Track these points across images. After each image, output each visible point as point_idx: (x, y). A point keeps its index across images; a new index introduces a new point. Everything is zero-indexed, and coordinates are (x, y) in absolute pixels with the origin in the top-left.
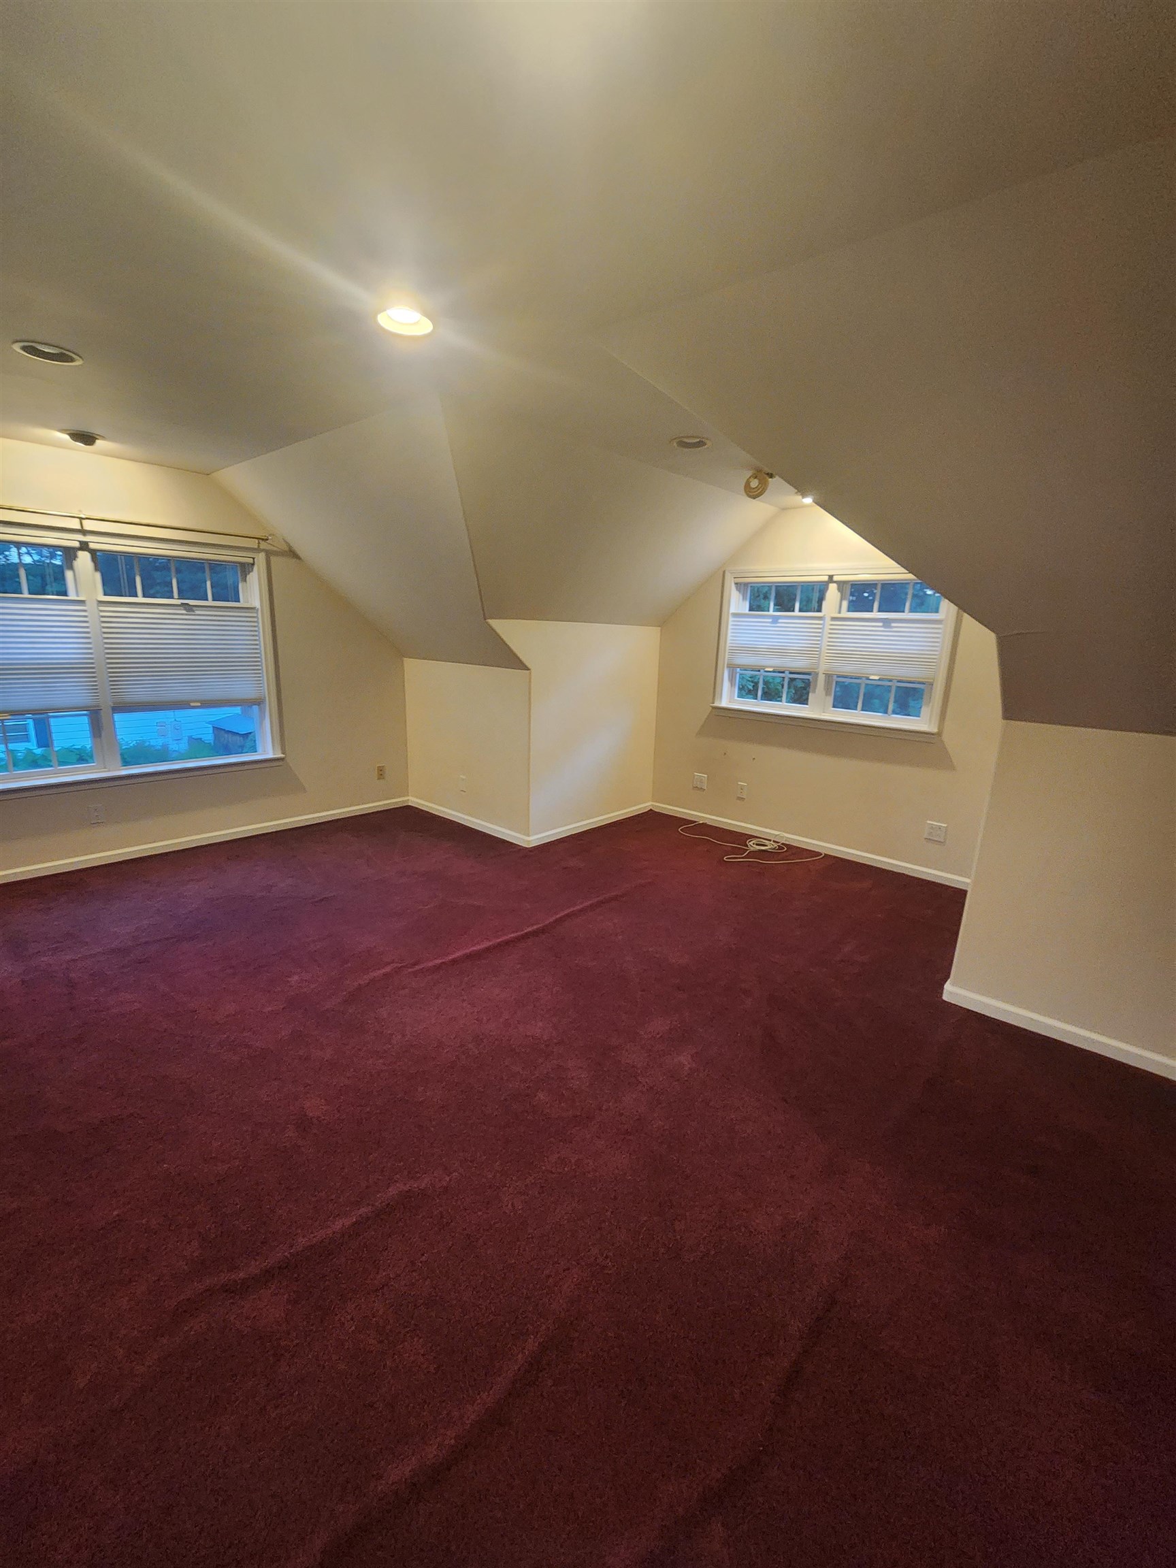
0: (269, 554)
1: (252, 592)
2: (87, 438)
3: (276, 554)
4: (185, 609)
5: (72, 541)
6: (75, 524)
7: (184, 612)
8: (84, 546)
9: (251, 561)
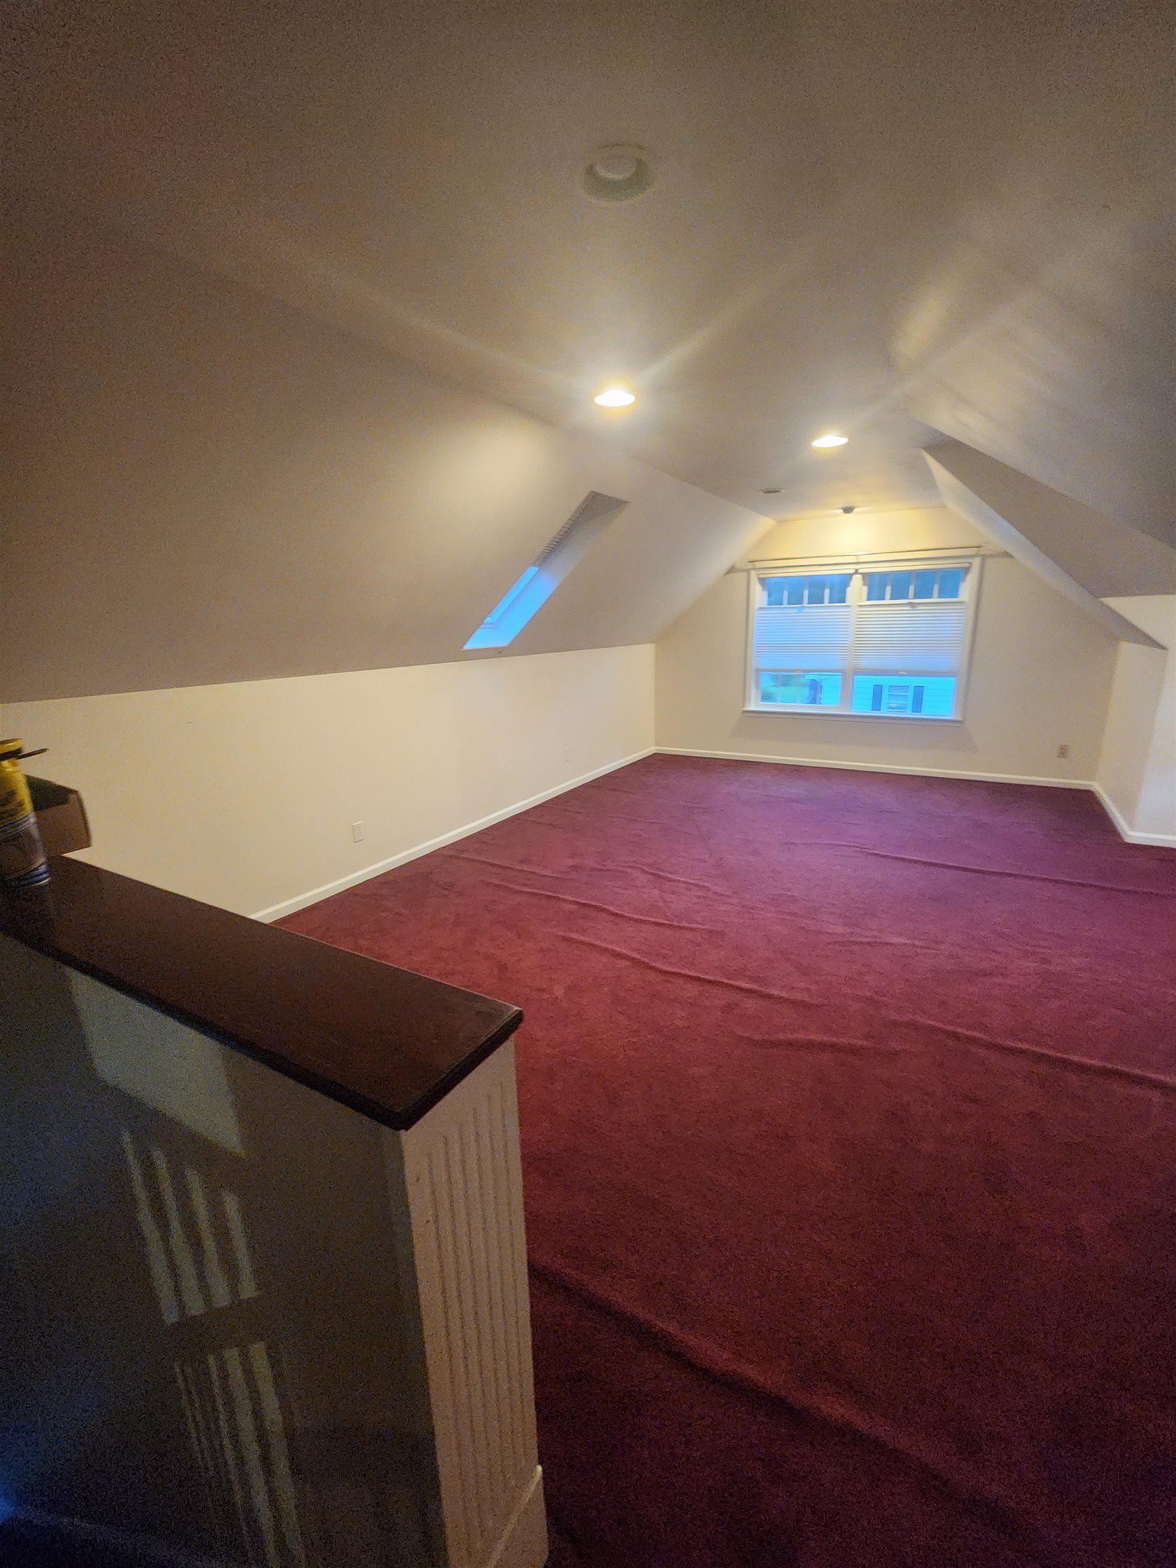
0: (984, 557)
1: (967, 590)
2: (848, 510)
3: (991, 556)
4: (912, 607)
5: (849, 570)
6: (853, 560)
7: (909, 608)
8: (856, 572)
9: (967, 565)
